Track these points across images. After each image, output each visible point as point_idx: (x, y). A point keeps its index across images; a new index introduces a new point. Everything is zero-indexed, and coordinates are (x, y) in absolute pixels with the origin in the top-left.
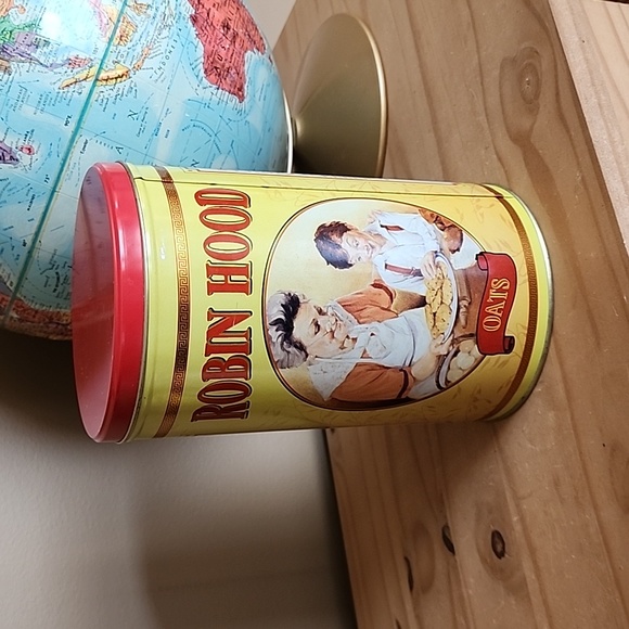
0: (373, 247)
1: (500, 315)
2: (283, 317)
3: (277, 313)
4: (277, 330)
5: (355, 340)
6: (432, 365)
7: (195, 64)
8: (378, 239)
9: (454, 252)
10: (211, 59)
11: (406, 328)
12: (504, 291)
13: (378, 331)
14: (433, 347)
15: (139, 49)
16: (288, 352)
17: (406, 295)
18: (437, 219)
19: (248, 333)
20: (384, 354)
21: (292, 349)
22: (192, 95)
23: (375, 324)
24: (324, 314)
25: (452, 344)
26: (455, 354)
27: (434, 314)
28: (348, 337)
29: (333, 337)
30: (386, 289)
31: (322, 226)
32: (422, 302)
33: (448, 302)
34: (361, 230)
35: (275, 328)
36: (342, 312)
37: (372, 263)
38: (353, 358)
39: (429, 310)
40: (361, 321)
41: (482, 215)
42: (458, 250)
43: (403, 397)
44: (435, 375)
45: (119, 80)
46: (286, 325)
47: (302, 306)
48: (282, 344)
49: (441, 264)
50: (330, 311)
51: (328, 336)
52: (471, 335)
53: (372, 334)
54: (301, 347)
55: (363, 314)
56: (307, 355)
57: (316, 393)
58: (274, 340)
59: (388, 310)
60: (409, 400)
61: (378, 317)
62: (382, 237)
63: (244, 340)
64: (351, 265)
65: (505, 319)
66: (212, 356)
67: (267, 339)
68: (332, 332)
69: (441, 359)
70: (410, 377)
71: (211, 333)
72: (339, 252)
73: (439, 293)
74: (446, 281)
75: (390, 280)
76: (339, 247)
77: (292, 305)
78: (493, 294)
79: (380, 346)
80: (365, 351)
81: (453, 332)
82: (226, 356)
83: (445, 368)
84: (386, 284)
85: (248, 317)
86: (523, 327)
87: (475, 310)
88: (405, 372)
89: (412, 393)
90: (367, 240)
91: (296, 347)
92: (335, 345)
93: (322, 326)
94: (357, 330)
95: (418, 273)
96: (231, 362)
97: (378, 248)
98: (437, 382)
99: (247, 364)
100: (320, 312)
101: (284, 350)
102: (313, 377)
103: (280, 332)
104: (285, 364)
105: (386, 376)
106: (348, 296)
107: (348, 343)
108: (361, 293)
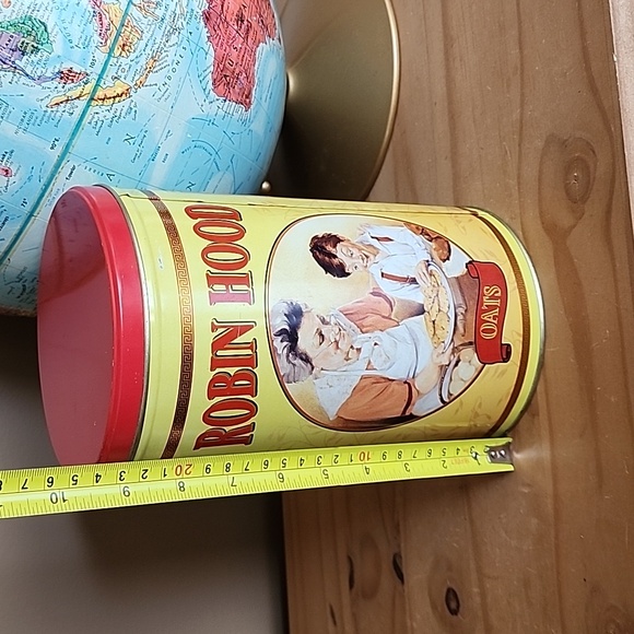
0: (367, 257)
1: (496, 322)
2: (287, 328)
3: (281, 323)
4: (282, 341)
5: (359, 350)
6: (435, 377)
7: (204, 75)
8: (370, 249)
9: (444, 261)
10: (221, 66)
11: (407, 336)
12: (497, 298)
13: (381, 340)
14: (435, 356)
15: (143, 61)
16: (294, 365)
18: (423, 232)
19: (253, 346)
20: (388, 364)
21: (298, 362)
22: (197, 112)
23: (378, 333)
24: (328, 323)
25: (453, 353)
26: (456, 365)
27: (434, 322)
28: (352, 347)
29: (338, 347)
30: (385, 297)
31: (316, 237)
32: (421, 310)
33: (445, 309)
34: (354, 242)
35: (280, 338)
36: (344, 321)
37: (369, 272)
38: (358, 370)
39: (428, 318)
40: (364, 330)
41: (463, 228)
42: (448, 259)
43: (407, 414)
44: (438, 387)
45: (117, 99)
46: (291, 335)
47: (305, 315)
48: (288, 356)
49: (434, 273)
50: (333, 321)
51: (334, 346)
52: (471, 343)
53: (376, 344)
54: (307, 360)
55: (365, 322)
56: (313, 368)
57: (322, 411)
58: (279, 352)
59: (389, 318)
60: (412, 418)
61: (380, 326)
62: (375, 248)
63: (249, 352)
64: (349, 274)
65: (500, 326)
66: (218, 370)
67: (273, 351)
68: (337, 342)
69: (443, 369)
70: (414, 390)
71: (216, 345)
72: (336, 261)
73: (436, 301)
74: (441, 288)
75: (388, 287)
76: (335, 257)
77: (295, 315)
78: (487, 302)
79: (384, 357)
80: (369, 363)
81: (452, 340)
82: (232, 371)
83: (447, 379)
84: (385, 292)
85: (252, 327)
86: (519, 334)
87: (471, 318)
88: (409, 384)
89: (415, 410)
90: (360, 250)
91: (302, 359)
92: (340, 356)
93: (326, 336)
94: (360, 339)
95: (414, 281)
96: (238, 376)
98: (441, 395)
99: (253, 379)
100: (324, 321)
101: (290, 362)
102: (319, 392)
103: (285, 343)
104: (291, 379)
105: (391, 389)
106: (349, 305)
107: (352, 353)
108: (361, 302)
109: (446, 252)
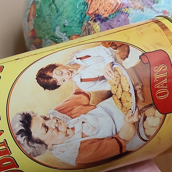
2: (23, 128)
3: (18, 127)
4: (22, 137)
5: (73, 129)
6: (132, 130)
9: (124, 59)
11: (104, 112)
12: (164, 72)
14: (127, 119)
16: (34, 147)
17: (97, 93)
18: (112, 44)
19: (5, 143)
20: (96, 132)
21: (36, 145)
23: (83, 116)
26: (145, 119)
27: (120, 99)
28: (68, 128)
29: (58, 131)
30: (84, 93)
31: (42, 69)
32: (109, 95)
33: (127, 89)
34: (64, 65)
35: (20, 136)
37: (72, 81)
39: (115, 98)
42: (127, 57)
44: (137, 134)
47: (33, 118)
48: (28, 144)
49: (117, 69)
50: (51, 116)
52: (150, 105)
53: (83, 122)
54: (40, 142)
55: (73, 112)
56: (47, 146)
59: (88, 105)
60: (128, 153)
61: (83, 111)
63: (4, 147)
64: (59, 86)
67: (18, 143)
68: (57, 128)
69: (136, 125)
70: (120, 140)
72: (51, 80)
73: (120, 86)
74: (122, 77)
76: (51, 78)
77: (27, 120)
78: (157, 76)
79: (91, 128)
80: (83, 134)
81: (136, 107)
83: (141, 129)
85: (2, 133)
87: (147, 90)
88: (115, 138)
89: (128, 148)
90: (68, 69)
91: (37, 143)
93: (49, 126)
95: (103, 78)
97: (75, 71)
100: (46, 119)
101: (31, 146)
102: (57, 156)
103: (24, 137)
104: (35, 154)
105: (104, 144)
106: (60, 104)
107: (69, 132)
108: (68, 100)
109: (125, 53)
